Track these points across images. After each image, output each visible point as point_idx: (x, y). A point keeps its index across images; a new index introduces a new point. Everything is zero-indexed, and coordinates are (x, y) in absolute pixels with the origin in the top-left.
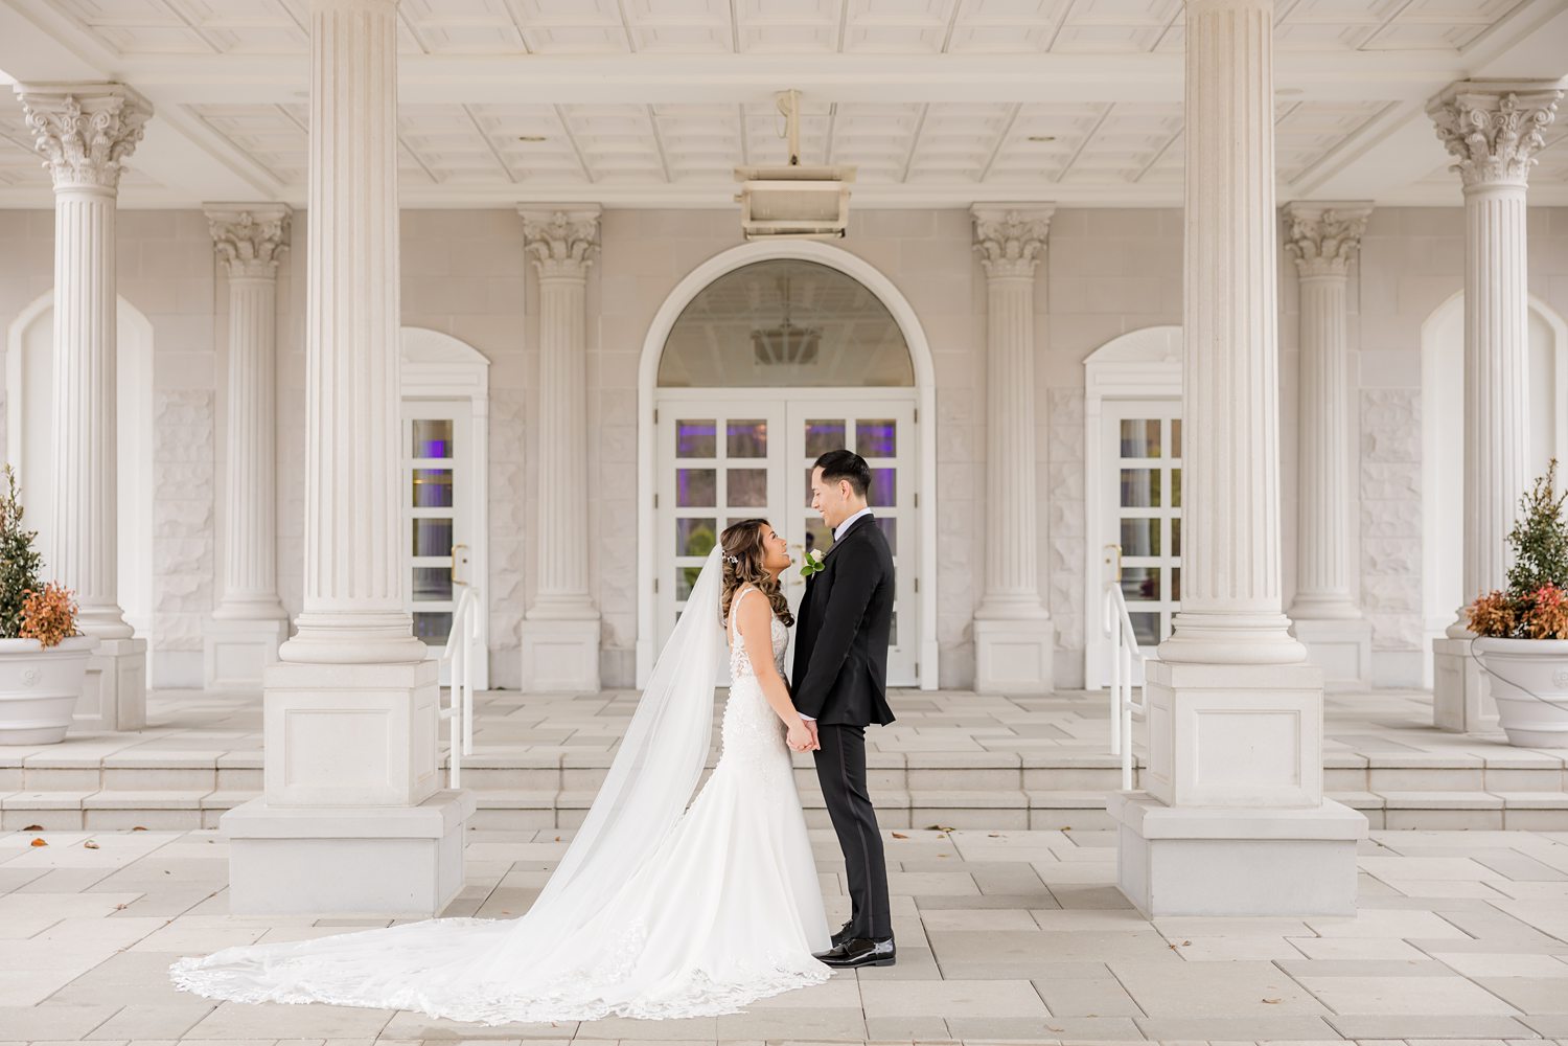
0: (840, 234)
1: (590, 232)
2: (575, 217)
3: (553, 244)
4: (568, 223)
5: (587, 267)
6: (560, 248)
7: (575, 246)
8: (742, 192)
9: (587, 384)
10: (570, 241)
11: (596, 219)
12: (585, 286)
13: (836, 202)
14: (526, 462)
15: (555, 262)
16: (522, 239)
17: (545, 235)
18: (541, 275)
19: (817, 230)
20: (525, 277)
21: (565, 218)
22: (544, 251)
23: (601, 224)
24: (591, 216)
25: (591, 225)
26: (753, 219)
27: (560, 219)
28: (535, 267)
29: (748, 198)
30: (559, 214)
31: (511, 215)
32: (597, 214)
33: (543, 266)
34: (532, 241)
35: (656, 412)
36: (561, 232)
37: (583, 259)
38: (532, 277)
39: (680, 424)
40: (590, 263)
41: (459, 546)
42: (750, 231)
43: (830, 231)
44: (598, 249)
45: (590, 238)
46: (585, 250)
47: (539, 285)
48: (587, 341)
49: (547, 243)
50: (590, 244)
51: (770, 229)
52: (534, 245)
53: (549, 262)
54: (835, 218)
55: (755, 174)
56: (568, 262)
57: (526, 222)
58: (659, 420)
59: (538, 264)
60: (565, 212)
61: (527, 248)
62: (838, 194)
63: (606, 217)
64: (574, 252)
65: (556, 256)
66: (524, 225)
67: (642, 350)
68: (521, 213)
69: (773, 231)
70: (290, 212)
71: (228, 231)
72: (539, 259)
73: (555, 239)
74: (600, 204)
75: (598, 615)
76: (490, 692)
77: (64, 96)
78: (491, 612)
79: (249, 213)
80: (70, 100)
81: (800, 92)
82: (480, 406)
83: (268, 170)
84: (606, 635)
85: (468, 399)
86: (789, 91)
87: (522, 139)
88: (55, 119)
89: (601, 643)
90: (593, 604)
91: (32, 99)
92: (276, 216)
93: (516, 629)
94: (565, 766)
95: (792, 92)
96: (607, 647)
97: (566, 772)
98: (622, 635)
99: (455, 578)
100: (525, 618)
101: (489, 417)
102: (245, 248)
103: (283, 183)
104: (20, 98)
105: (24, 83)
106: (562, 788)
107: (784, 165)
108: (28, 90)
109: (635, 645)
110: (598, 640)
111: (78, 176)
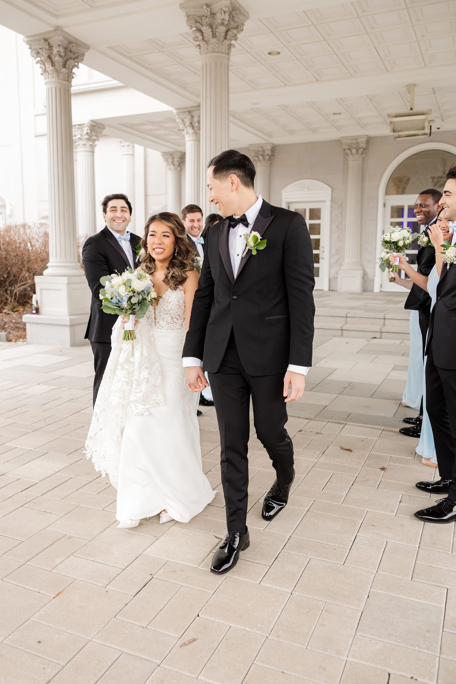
0: (429, 135)
1: (364, 145)
2: (359, 141)
3: (352, 150)
4: (357, 143)
5: (364, 157)
6: (354, 151)
7: (359, 150)
8: (391, 123)
9: (362, 195)
10: (358, 148)
11: (366, 141)
12: (363, 163)
13: (424, 123)
14: (342, 220)
15: (353, 156)
16: (343, 149)
17: (350, 147)
18: (349, 160)
19: (420, 134)
20: (344, 162)
21: (356, 141)
22: (349, 152)
23: (368, 142)
24: (364, 140)
25: (365, 143)
26: (394, 132)
27: (354, 141)
28: (347, 158)
29: (392, 124)
30: (354, 140)
31: (339, 142)
32: (367, 139)
33: (349, 157)
34: (346, 149)
35: (385, 204)
36: (355, 146)
37: (362, 154)
38: (346, 161)
39: (393, 207)
40: (364, 155)
41: (322, 247)
42: (396, 136)
43: (425, 134)
44: (367, 151)
45: (364, 147)
46: (363, 151)
47: (348, 164)
48: (363, 180)
49: (350, 150)
50: (364, 149)
51: (403, 135)
52: (346, 151)
53: (351, 156)
54: (423, 129)
55: (394, 115)
56: (357, 156)
57: (344, 143)
58: (385, 206)
59: (347, 157)
60: (356, 139)
61: (344, 152)
62: (424, 120)
63: (369, 140)
64: (359, 152)
65: (353, 154)
66: (343, 145)
67: (380, 183)
68: (342, 141)
69: (404, 136)
70: (274, 146)
71: (256, 153)
72: (348, 155)
73: (353, 148)
74: (367, 136)
75: (362, 268)
76: (330, 291)
77: (186, 112)
78: (330, 267)
79: (262, 147)
80: (187, 113)
81: (415, 85)
82: (328, 203)
83: (263, 133)
84: (365, 275)
85: (325, 201)
86: (410, 85)
87: (334, 114)
88: (185, 119)
89: (363, 277)
90: (362, 265)
91: (178, 114)
92: (269, 147)
93: (337, 273)
94: (347, 316)
95: (412, 85)
96: (365, 278)
97: (348, 319)
98: (370, 275)
99: (320, 256)
100: (340, 269)
101: (331, 207)
102: (261, 158)
103: (270, 137)
104: (175, 114)
105: (177, 109)
106: (346, 323)
107: (407, 111)
108: (178, 111)
109: (374, 278)
110: (362, 276)
111: (191, 136)
